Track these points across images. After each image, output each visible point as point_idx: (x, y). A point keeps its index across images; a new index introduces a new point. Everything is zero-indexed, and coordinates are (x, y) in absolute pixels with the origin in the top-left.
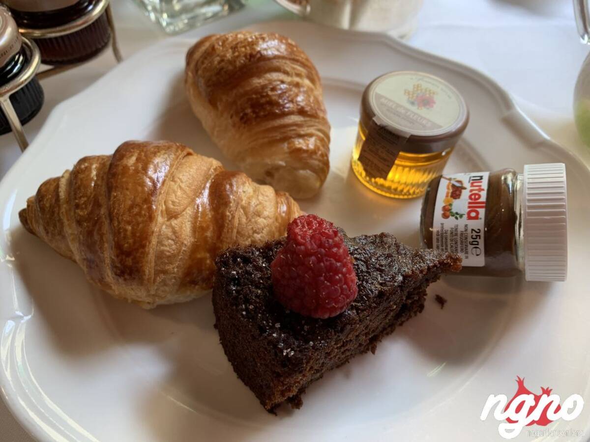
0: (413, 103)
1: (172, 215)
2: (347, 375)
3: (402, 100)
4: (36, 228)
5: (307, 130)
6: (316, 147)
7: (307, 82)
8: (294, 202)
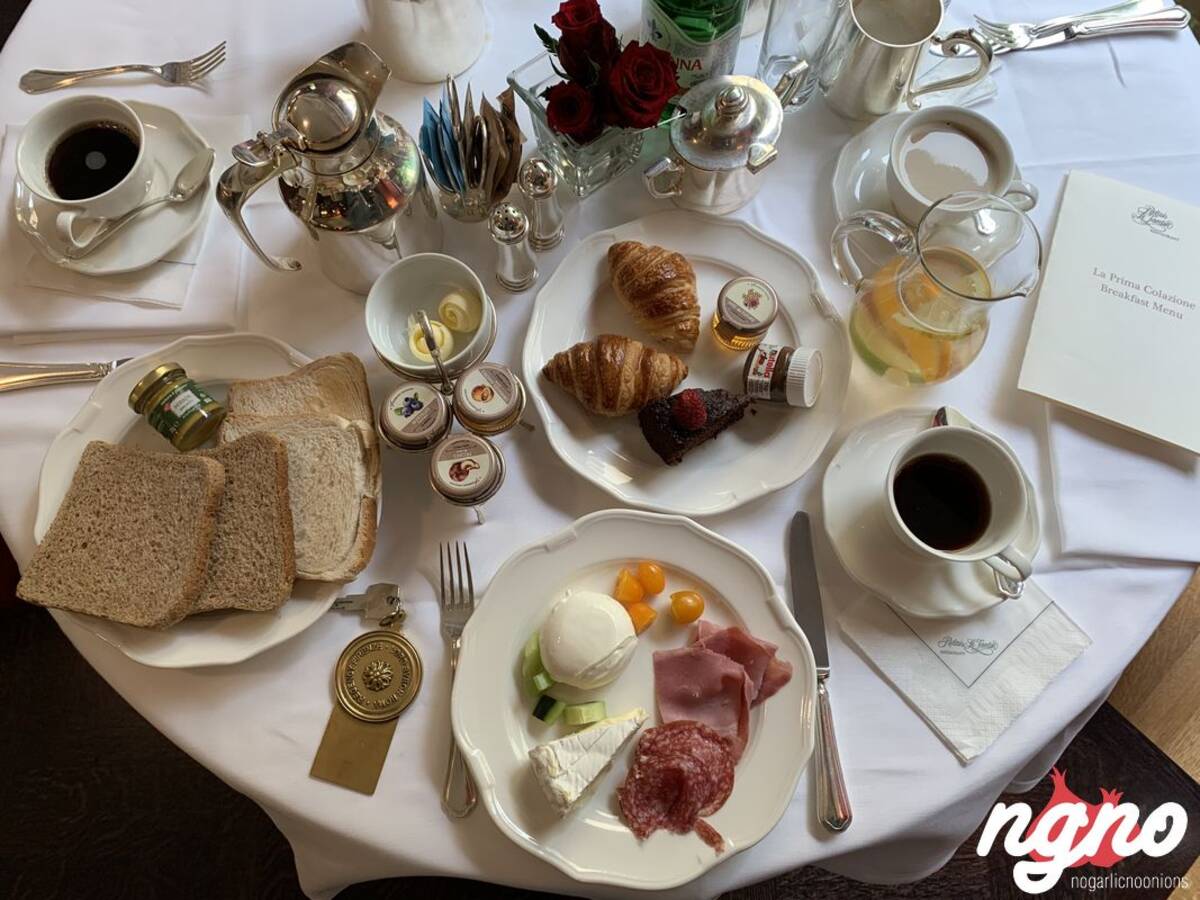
0: (746, 305)
2: (703, 448)
3: (740, 302)
4: (556, 380)
5: (686, 317)
6: (691, 327)
7: (687, 286)
8: (679, 361)
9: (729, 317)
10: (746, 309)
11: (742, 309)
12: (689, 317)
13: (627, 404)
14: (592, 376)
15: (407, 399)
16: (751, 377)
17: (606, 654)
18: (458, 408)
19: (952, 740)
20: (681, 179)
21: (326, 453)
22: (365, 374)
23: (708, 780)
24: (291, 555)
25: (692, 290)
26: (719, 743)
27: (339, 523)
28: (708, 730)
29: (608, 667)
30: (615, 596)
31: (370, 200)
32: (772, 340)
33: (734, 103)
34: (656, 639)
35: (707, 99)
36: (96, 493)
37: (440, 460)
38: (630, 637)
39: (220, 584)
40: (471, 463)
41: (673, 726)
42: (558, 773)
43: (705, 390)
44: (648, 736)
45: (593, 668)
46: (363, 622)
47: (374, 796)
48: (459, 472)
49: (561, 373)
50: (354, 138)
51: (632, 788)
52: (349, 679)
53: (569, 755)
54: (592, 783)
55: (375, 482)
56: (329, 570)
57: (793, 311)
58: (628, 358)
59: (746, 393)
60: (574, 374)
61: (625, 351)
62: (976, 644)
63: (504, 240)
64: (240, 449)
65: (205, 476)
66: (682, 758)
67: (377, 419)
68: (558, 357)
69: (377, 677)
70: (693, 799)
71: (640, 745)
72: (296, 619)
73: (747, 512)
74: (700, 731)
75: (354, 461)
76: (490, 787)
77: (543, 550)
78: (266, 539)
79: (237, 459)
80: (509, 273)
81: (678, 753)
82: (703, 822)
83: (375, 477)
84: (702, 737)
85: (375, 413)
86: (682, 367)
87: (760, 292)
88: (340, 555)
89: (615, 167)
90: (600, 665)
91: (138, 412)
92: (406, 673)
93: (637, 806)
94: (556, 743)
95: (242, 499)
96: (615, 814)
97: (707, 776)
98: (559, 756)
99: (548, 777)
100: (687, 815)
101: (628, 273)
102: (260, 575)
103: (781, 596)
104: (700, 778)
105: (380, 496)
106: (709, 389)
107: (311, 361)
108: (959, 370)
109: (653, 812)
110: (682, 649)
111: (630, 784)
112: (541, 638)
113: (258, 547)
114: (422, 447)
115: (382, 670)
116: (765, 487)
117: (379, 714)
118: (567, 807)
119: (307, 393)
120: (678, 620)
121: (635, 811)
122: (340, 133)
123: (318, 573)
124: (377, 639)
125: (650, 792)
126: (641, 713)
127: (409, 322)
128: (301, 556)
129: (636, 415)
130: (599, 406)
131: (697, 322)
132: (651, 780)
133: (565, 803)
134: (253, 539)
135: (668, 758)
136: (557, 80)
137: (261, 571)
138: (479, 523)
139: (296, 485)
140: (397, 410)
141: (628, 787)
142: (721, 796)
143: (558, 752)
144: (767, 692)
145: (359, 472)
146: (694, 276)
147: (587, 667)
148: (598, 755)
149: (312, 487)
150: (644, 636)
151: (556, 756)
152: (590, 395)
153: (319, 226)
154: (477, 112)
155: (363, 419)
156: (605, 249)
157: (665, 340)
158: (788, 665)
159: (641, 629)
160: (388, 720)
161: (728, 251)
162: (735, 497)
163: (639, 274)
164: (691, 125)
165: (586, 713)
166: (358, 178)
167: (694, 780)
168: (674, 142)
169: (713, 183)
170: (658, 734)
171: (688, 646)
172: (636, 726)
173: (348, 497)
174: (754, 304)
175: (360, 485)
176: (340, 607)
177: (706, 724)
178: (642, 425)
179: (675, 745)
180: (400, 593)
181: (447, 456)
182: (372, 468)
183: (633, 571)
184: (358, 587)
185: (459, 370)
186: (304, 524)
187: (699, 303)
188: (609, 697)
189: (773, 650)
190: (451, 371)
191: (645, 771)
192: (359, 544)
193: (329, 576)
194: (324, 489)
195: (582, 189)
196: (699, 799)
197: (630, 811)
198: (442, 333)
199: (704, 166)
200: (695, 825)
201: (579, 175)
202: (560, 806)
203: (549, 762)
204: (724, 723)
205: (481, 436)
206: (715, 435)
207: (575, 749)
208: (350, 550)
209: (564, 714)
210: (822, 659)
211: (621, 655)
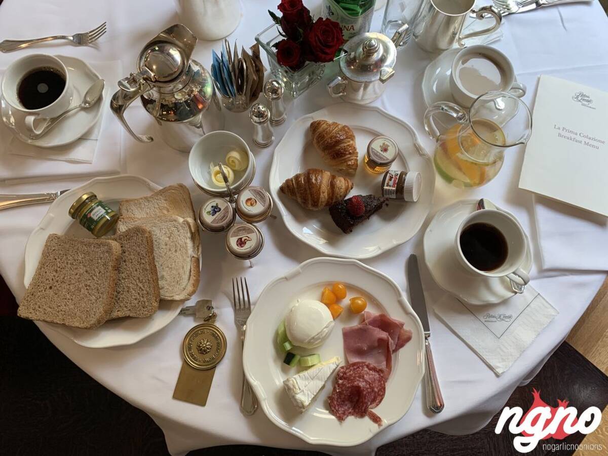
0: (382, 151)
1: (323, 193)
2: (363, 224)
3: (379, 149)
4: (287, 193)
5: (351, 158)
6: (354, 163)
7: (351, 142)
8: (349, 181)
9: (373, 157)
10: (382, 153)
11: (380, 153)
12: (353, 158)
13: (324, 204)
14: (306, 190)
15: (212, 207)
16: (385, 187)
17: (320, 331)
18: (239, 209)
19: (492, 364)
20: (346, 87)
21: (172, 235)
22: (189, 194)
23: (373, 391)
24: (157, 288)
25: (354, 144)
26: (378, 372)
27: (181, 271)
28: (372, 366)
29: (321, 337)
30: (322, 301)
31: (189, 105)
32: (395, 169)
33: (372, 48)
34: (343, 321)
35: (358, 45)
36: (54, 260)
37: (232, 237)
38: (331, 322)
39: (122, 305)
40: (247, 238)
41: (354, 364)
42: (298, 391)
43: (363, 195)
44: (342, 370)
45: (313, 338)
46: (195, 320)
47: (206, 407)
48: (241, 243)
49: (290, 189)
50: (180, 74)
51: (336, 397)
52: (190, 349)
53: (304, 382)
54: (316, 396)
55: (198, 249)
56: (177, 295)
57: (405, 152)
58: (323, 180)
59: (383, 196)
60: (296, 190)
61: (322, 177)
62: (502, 317)
63: (258, 123)
64: (128, 235)
65: (110, 249)
66: (360, 381)
67: (197, 216)
68: (287, 181)
69: (204, 347)
70: (366, 401)
71: (338, 375)
72: (161, 320)
73: (386, 256)
74: (368, 366)
75: (187, 239)
76: (265, 400)
77: (285, 280)
78: (144, 281)
79: (127, 241)
80: (260, 138)
81: (357, 378)
82: (371, 411)
83: (198, 246)
84: (369, 369)
85: (196, 214)
86: (350, 184)
87: (388, 144)
88: (182, 287)
89: (311, 82)
90: (317, 336)
91: (73, 218)
92: (219, 344)
93: (338, 405)
94: (296, 376)
95: (131, 261)
96: (327, 409)
97: (372, 388)
98: (298, 383)
99: (294, 394)
100: (363, 408)
101: (321, 137)
102: (142, 299)
103: (405, 298)
104: (369, 390)
105: (201, 256)
106: (365, 195)
107: (161, 188)
108: (489, 180)
109: (346, 408)
110: (357, 326)
111: (334, 394)
112: (286, 324)
113: (140, 285)
114: (221, 231)
115: (206, 344)
116: (395, 243)
117: (206, 365)
118: (304, 408)
119: (160, 204)
120: (354, 311)
121: (337, 408)
122: (172, 72)
123: (172, 297)
124: (202, 328)
125: (344, 398)
126: (338, 359)
127: (211, 166)
128: (163, 288)
129: (328, 209)
130: (310, 206)
131: (357, 160)
132: (345, 392)
133: (303, 407)
134: (138, 281)
135: (353, 381)
136: (281, 38)
137: (143, 297)
138: (251, 267)
139: (158, 252)
140: (208, 212)
141: (333, 396)
142: (379, 398)
143: (298, 381)
144: (400, 345)
145: (190, 244)
146: (354, 136)
147: (310, 338)
148: (318, 381)
149: (166, 253)
150: (337, 320)
151: (297, 383)
152: (305, 200)
153: (162, 119)
154: (240, 56)
155: (190, 217)
156: (308, 124)
157: (341, 170)
158: (410, 332)
159: (335, 317)
160: (211, 369)
161: (371, 123)
162: (380, 248)
163: (327, 137)
164: (350, 59)
165: (311, 360)
166: (182, 95)
167: (366, 391)
168: (342, 68)
169: (362, 88)
170: (347, 369)
171: (360, 324)
172: (336, 366)
173: (185, 257)
174: (385, 150)
175: (190, 251)
176: (183, 312)
177: (371, 363)
178: (331, 214)
179: (356, 374)
180: (214, 304)
181: (234, 235)
182: (196, 242)
183: (330, 288)
184: (191, 303)
185: (238, 191)
186: (163, 272)
187: (357, 151)
188: (322, 352)
189: (402, 325)
190: (234, 191)
191: (342, 388)
192: (192, 281)
193: (177, 298)
194: (172, 253)
195: (295, 93)
196: (368, 400)
197: (335, 408)
198: (228, 172)
199: (358, 80)
200: (367, 413)
201: (294, 86)
202: (301, 408)
203: (294, 386)
204: (379, 362)
205: (251, 224)
206: (368, 218)
207: (306, 379)
208: (187, 285)
209: (299, 361)
210: (426, 328)
211: (327, 331)
